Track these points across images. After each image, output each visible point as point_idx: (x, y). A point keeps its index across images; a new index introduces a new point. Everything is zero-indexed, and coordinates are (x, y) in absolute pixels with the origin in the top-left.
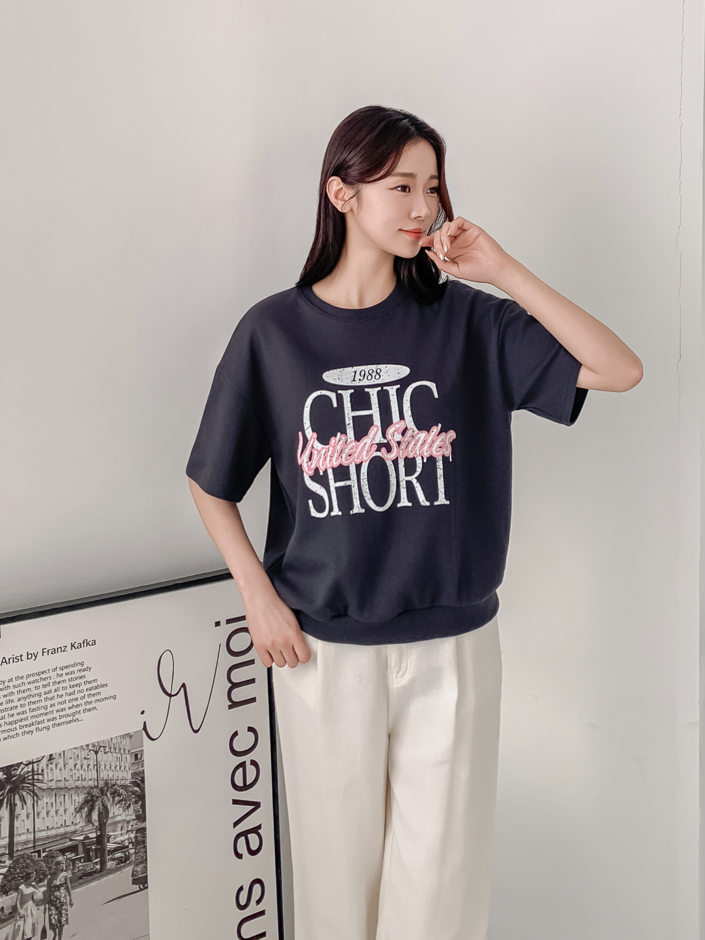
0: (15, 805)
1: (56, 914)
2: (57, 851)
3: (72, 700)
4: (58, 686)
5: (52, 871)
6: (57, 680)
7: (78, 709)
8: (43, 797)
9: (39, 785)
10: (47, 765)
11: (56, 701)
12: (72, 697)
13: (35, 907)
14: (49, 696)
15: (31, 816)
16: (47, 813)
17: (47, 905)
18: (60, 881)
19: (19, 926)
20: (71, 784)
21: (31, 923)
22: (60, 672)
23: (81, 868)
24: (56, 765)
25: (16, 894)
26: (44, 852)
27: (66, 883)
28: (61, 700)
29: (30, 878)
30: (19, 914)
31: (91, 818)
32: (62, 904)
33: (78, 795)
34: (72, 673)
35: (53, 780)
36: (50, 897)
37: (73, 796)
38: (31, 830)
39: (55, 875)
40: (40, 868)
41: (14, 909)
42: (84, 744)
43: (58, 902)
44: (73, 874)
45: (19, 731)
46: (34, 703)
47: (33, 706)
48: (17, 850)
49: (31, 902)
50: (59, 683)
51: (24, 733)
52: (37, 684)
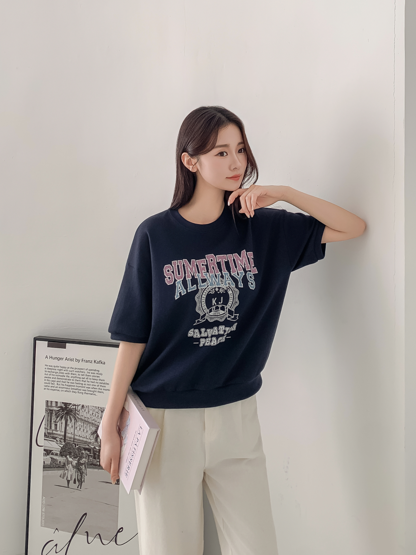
0: (68, 420)
1: (80, 476)
2: (83, 448)
3: (93, 385)
4: (88, 377)
5: (80, 456)
6: (88, 374)
7: (96, 390)
8: (78, 421)
9: (78, 416)
10: (81, 409)
11: (87, 383)
12: (93, 384)
13: (72, 468)
14: (84, 380)
15: (73, 427)
16: (80, 429)
17: (77, 470)
18: (83, 462)
19: (66, 473)
20: (90, 420)
21: (70, 474)
22: (89, 372)
23: (92, 460)
24: (85, 410)
25: (65, 458)
26: (77, 445)
27: (85, 464)
28: (88, 383)
29: (71, 454)
30: (66, 468)
31: (97, 440)
32: (83, 473)
33: (93, 427)
34: (94, 373)
35: (83, 416)
36: (78, 466)
37: (91, 426)
38: (73, 433)
39: (81, 458)
40: (76, 452)
41: (64, 464)
42: (97, 406)
43: (81, 470)
44: (88, 461)
45: (71, 390)
46: (78, 381)
47: (77, 382)
48: (67, 440)
49: (71, 465)
50: (88, 376)
51: (73, 392)
52: (79, 373)
